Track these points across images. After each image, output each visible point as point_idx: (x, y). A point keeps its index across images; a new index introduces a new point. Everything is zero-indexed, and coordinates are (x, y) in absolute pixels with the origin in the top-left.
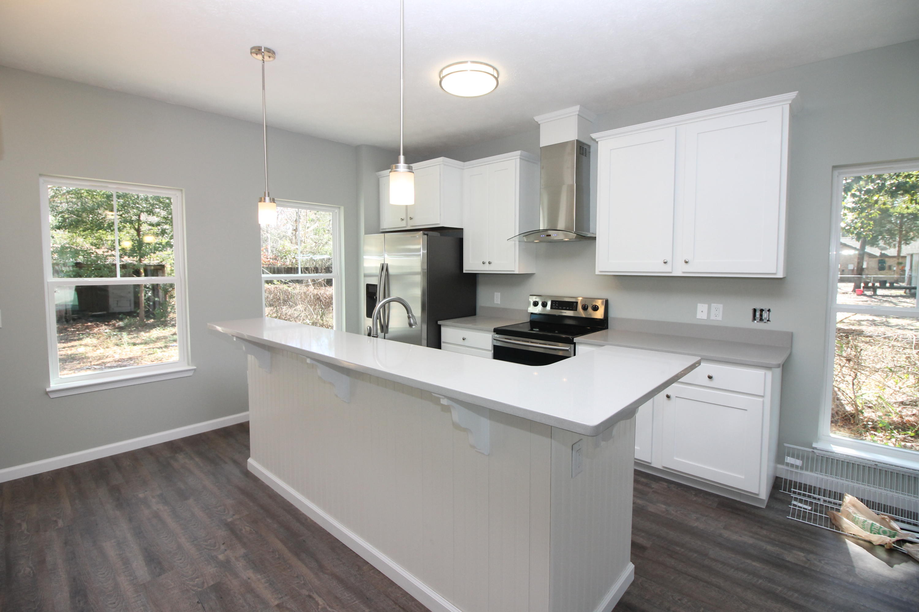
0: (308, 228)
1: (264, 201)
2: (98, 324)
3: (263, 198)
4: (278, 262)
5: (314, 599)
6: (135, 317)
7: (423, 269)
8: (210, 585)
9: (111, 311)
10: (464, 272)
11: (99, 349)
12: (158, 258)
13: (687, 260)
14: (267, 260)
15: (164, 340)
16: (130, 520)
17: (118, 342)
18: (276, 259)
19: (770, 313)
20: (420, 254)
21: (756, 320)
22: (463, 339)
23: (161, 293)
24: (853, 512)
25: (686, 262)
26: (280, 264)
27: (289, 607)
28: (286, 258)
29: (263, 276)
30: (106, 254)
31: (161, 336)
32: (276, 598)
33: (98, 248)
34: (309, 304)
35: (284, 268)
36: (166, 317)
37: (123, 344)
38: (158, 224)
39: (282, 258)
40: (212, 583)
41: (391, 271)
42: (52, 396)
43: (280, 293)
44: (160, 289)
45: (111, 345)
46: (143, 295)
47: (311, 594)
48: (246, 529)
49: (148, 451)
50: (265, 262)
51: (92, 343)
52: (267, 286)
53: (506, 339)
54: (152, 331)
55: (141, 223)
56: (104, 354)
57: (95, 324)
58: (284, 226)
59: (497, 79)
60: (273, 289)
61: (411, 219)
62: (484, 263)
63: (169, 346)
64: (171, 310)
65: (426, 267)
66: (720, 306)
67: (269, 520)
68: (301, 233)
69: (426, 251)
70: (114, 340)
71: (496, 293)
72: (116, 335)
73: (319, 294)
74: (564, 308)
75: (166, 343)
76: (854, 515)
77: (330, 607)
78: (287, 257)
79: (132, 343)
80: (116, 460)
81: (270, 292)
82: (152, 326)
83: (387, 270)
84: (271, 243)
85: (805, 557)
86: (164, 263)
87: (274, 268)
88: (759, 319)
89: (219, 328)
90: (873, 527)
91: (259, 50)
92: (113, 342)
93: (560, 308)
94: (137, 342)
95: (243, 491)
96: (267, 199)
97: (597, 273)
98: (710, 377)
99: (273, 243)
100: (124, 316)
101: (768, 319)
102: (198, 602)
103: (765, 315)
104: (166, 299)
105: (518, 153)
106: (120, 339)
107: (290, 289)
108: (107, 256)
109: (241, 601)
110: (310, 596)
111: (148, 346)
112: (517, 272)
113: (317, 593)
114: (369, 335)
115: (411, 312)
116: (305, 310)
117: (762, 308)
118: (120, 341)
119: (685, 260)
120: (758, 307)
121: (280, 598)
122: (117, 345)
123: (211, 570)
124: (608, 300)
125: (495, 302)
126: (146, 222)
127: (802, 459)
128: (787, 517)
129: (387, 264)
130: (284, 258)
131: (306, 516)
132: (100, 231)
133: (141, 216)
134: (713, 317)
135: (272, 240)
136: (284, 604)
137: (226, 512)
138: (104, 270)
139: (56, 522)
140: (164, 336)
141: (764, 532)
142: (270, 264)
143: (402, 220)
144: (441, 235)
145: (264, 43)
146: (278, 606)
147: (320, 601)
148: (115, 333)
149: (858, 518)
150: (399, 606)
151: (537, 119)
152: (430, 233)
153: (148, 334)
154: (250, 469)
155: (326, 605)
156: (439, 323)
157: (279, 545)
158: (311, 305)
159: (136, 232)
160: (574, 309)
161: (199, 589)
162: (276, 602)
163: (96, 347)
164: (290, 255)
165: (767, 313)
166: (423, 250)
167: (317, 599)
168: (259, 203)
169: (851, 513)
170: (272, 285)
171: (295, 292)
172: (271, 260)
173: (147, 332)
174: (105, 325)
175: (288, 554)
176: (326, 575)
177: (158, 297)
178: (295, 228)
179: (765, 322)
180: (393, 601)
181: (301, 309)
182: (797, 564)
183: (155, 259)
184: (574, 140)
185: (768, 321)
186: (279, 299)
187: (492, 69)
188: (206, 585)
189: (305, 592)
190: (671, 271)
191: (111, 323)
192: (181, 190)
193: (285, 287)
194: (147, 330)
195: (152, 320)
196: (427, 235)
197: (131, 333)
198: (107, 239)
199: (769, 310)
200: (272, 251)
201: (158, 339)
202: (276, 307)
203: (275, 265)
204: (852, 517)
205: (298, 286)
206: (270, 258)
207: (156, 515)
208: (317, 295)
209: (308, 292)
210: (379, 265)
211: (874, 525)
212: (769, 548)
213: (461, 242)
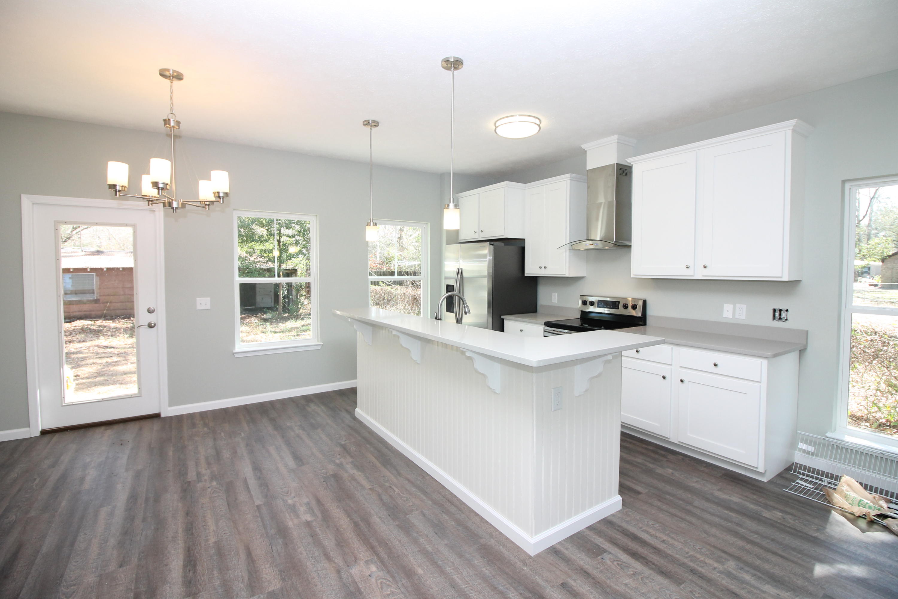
0: (411, 236)
1: (370, 225)
2: (249, 316)
3: (369, 223)
4: (384, 267)
5: (393, 489)
6: (275, 311)
7: (489, 273)
8: (331, 474)
9: (258, 306)
10: (525, 275)
11: (251, 335)
12: (292, 264)
13: (706, 266)
14: (375, 265)
15: (296, 330)
16: (283, 437)
17: (264, 330)
18: (382, 264)
19: (788, 313)
20: (487, 260)
21: (775, 319)
22: (521, 331)
23: (294, 292)
24: (846, 490)
25: (705, 267)
26: (385, 269)
27: (377, 490)
28: (391, 264)
29: (370, 277)
30: (256, 260)
31: (294, 327)
32: (369, 485)
33: (251, 256)
34: (408, 304)
35: (389, 272)
36: (297, 312)
37: (267, 332)
38: (293, 236)
39: (387, 263)
40: (332, 473)
41: (465, 275)
42: (237, 356)
43: (384, 294)
44: (294, 288)
45: (259, 332)
46: (281, 293)
47: (391, 486)
48: (353, 448)
49: (292, 400)
50: (374, 267)
51: (245, 330)
52: (374, 287)
53: (553, 331)
54: (287, 322)
55: (281, 235)
56: (255, 339)
57: (247, 316)
58: (390, 234)
59: (539, 126)
60: (379, 290)
61: (482, 231)
62: (540, 268)
63: (300, 335)
64: (301, 306)
65: (492, 271)
66: (744, 307)
67: (368, 446)
68: (404, 240)
69: (492, 258)
70: (261, 328)
71: (553, 294)
72: (262, 325)
73: (416, 295)
74: (608, 307)
75: (297, 332)
76: (846, 493)
77: (402, 493)
78: (391, 262)
79: (274, 332)
80: (272, 404)
81: (377, 293)
82: (287, 319)
83: (462, 273)
84: (380, 250)
85: (781, 516)
86: (296, 268)
87: (381, 272)
88: (779, 318)
89: (338, 312)
90: (861, 503)
91: (368, 122)
92: (260, 330)
93: (605, 306)
94: (277, 331)
95: (351, 428)
96: (372, 223)
97: (632, 276)
98: (715, 365)
99: (381, 249)
100: (267, 310)
101: (786, 318)
102: (324, 481)
103: (783, 315)
104: (297, 297)
105: (568, 175)
106: (265, 328)
107: (392, 290)
108: (257, 262)
109: (349, 484)
110: (390, 487)
111: (285, 334)
112: (567, 275)
113: (395, 486)
114: (436, 318)
115: (466, 304)
116: (405, 308)
117: (780, 309)
118: (265, 329)
119: (704, 265)
120: (778, 307)
121: (372, 486)
122: (263, 332)
123: (331, 467)
124: (646, 300)
125: (553, 301)
126: (285, 235)
127: (814, 446)
128: (784, 490)
129: (462, 269)
130: (389, 263)
131: (392, 446)
132: (253, 242)
133: (281, 230)
134: (737, 316)
135: (380, 247)
136: (374, 489)
137: (341, 439)
138: (255, 273)
139: (240, 434)
140: (296, 327)
141: (755, 497)
142: (378, 268)
143: (475, 232)
144: (505, 245)
145: (371, 118)
146: (370, 489)
147: (396, 490)
148: (261, 323)
149: (850, 495)
150: (446, 499)
151: (583, 146)
152: (496, 243)
153: (284, 325)
154: (356, 415)
155: (400, 492)
156: (503, 317)
157: (373, 459)
158: (409, 305)
159: (277, 243)
160: (617, 307)
161: (324, 475)
162: (370, 487)
163: (248, 333)
164: (394, 260)
165: (785, 313)
166: (489, 256)
167: (394, 489)
168: (367, 227)
169: (844, 490)
170: (379, 287)
171: (397, 293)
172: (379, 265)
173: (284, 323)
174: (254, 316)
175: (378, 465)
176: (401, 478)
177: (292, 296)
178: (399, 236)
179: (783, 321)
180: (443, 496)
181: (401, 308)
182: (771, 519)
183: (290, 264)
184: (614, 164)
185: (786, 320)
186: (384, 299)
187: (534, 118)
188: (328, 474)
189: (387, 484)
190: (693, 275)
191: (258, 316)
192: (317, 216)
193: (389, 288)
194: (284, 322)
195: (287, 314)
196: (493, 245)
197: (273, 324)
198: (257, 248)
199: (787, 311)
200: (380, 257)
201: (292, 329)
202: (381, 305)
203: (381, 270)
204: (844, 494)
205: (399, 287)
206: (378, 264)
207: (298, 436)
208: (415, 295)
209: (407, 293)
210: (456, 270)
211: (862, 501)
212: (752, 506)
213: (523, 249)
